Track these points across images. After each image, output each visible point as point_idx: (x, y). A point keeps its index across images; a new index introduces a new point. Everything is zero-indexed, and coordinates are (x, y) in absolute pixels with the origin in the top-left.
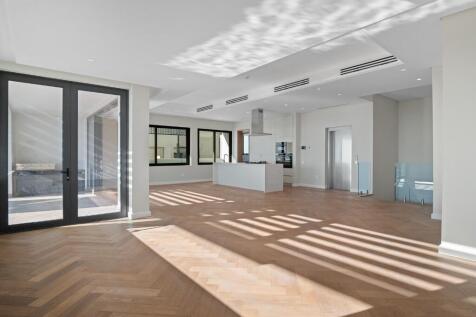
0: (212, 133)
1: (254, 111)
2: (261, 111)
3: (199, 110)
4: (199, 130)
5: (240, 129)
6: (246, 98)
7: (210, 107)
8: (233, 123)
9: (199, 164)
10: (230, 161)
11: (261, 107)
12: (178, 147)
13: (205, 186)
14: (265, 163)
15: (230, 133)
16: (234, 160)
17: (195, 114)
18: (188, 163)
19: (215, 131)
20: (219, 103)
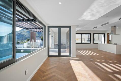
0: (98, 34)
1: (112, 27)
2: (115, 27)
3: (93, 28)
4: (94, 34)
5: (108, 33)
6: (108, 23)
7: (97, 27)
8: (106, 31)
9: (94, 43)
10: (105, 43)
11: (115, 25)
12: (88, 39)
13: (95, 50)
14: (117, 44)
15: (105, 34)
16: (106, 43)
17: (92, 29)
18: (90, 43)
19: (99, 34)
20: (99, 26)
